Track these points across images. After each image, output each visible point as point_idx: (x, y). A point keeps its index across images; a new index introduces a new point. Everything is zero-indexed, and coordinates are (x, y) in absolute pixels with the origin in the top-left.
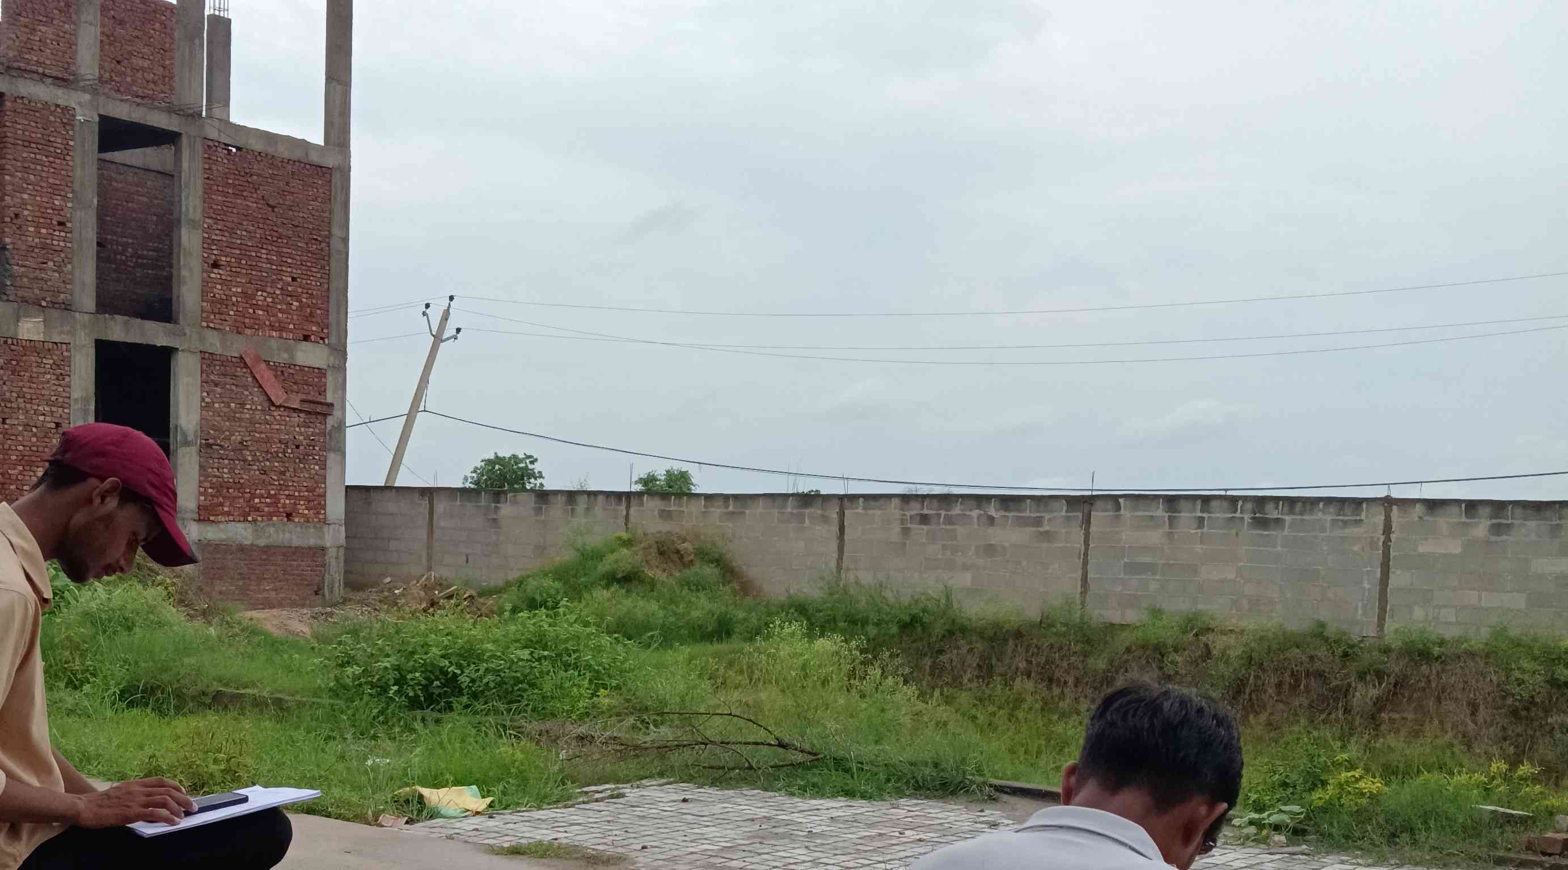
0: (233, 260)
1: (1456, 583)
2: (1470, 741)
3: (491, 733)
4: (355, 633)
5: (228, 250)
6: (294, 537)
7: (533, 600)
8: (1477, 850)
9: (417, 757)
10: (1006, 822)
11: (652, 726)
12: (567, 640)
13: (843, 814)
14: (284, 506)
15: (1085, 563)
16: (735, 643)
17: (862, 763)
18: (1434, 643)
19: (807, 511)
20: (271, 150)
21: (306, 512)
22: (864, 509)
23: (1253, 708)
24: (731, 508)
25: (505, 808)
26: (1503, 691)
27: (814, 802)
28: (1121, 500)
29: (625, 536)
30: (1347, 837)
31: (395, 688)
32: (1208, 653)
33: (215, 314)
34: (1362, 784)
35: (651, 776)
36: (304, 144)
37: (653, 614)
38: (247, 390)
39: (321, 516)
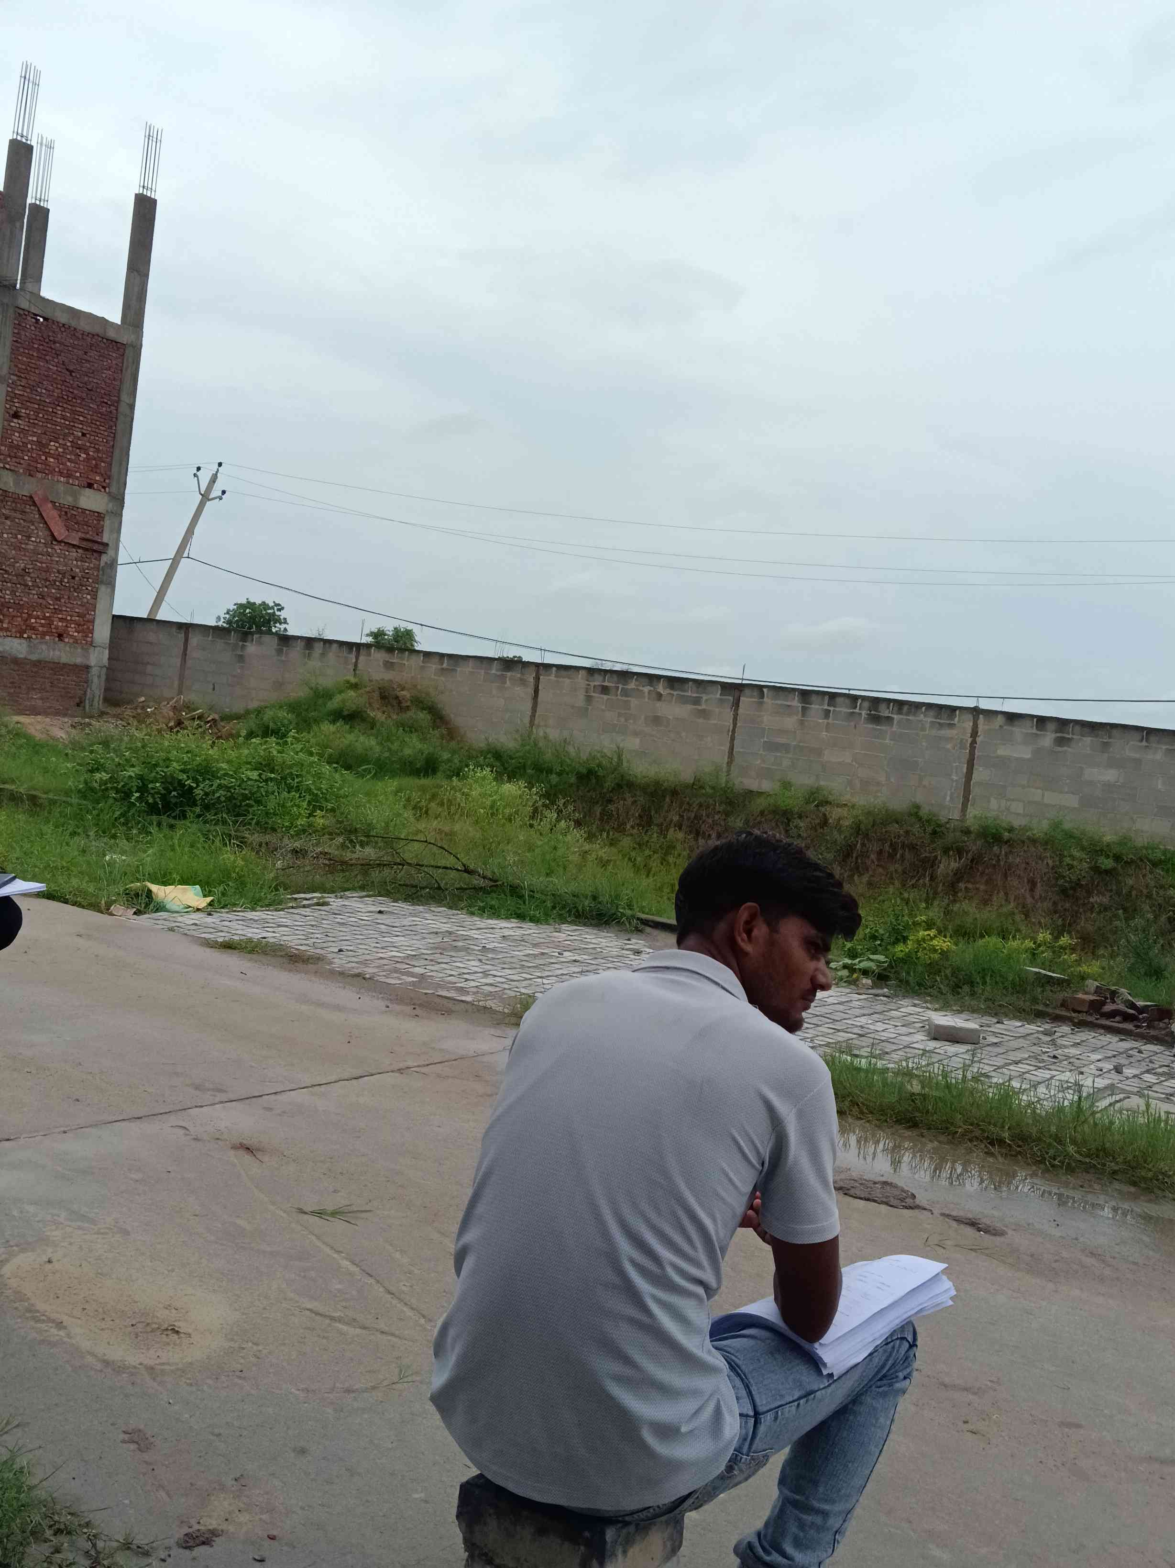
0: (32, 413)
1: (1025, 782)
2: (1028, 911)
3: (218, 843)
4: (106, 744)
5: (29, 404)
6: (63, 654)
7: (268, 727)
8: (1022, 1003)
9: (149, 857)
10: (648, 950)
11: (358, 847)
12: (291, 767)
13: (513, 934)
14: (57, 628)
15: (733, 739)
16: (439, 779)
17: (533, 892)
18: (1005, 829)
19: (509, 674)
20: (73, 324)
21: (76, 634)
22: (556, 677)
23: (858, 870)
24: (445, 666)
25: (223, 908)
26: (1056, 873)
27: (490, 921)
28: (765, 690)
29: (353, 680)
30: (919, 985)
31: (137, 795)
32: (825, 822)
33: (10, 456)
34: (935, 942)
35: (353, 889)
36: (103, 321)
37: (371, 749)
38: (33, 525)
39: (89, 639)
